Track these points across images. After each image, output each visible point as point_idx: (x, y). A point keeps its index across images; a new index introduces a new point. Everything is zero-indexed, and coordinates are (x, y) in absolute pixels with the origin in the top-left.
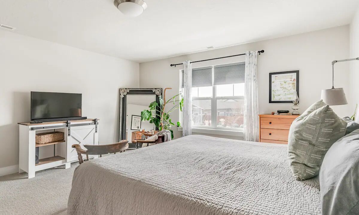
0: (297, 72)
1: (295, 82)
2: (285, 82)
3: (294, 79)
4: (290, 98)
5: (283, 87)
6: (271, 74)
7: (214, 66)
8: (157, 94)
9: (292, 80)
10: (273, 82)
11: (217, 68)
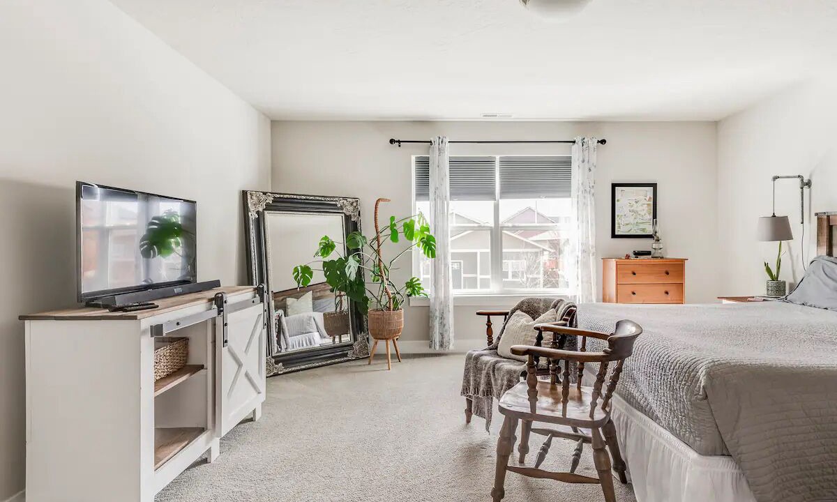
0: (654, 186)
1: (652, 203)
2: (636, 202)
3: (650, 198)
4: (643, 230)
5: (633, 211)
6: (614, 186)
7: (500, 158)
8: (348, 214)
9: (648, 199)
10: (618, 201)
11: (505, 162)
